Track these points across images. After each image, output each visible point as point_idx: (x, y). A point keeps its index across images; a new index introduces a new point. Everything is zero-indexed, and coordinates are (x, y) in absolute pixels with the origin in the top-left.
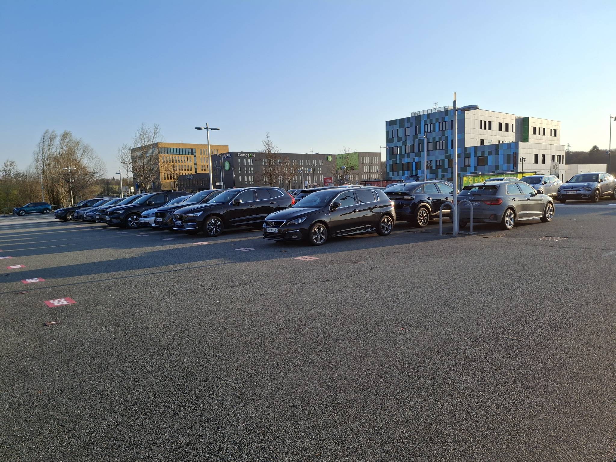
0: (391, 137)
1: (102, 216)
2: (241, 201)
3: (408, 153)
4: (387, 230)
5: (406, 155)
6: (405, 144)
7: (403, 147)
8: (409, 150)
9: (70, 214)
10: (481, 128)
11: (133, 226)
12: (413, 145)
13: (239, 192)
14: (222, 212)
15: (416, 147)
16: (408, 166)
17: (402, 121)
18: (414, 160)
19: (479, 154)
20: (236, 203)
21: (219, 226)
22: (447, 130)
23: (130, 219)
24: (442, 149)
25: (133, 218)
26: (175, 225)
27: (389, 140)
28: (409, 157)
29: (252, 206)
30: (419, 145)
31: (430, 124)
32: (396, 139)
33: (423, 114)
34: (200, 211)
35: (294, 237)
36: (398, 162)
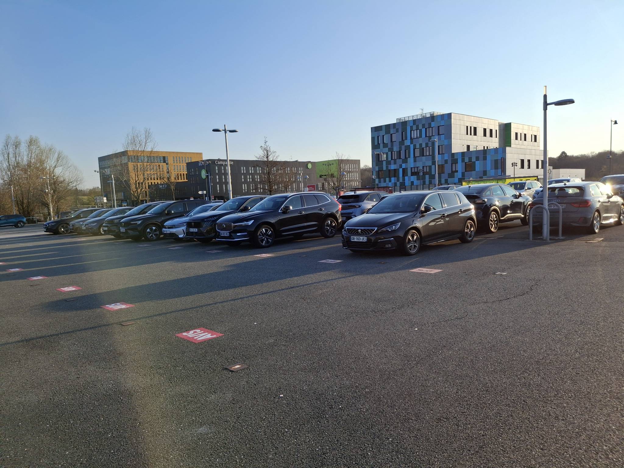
0: (376, 143)
1: (111, 228)
2: (291, 208)
3: (395, 160)
4: (470, 237)
5: (392, 161)
6: (391, 150)
7: (390, 153)
8: (395, 156)
9: (63, 227)
10: (467, 134)
11: (152, 237)
12: (400, 151)
14: (273, 221)
15: (403, 153)
16: (395, 173)
17: (388, 127)
18: (401, 166)
19: (467, 160)
20: (286, 210)
21: (270, 236)
22: (434, 136)
23: (148, 230)
24: (429, 155)
26: (219, 235)
27: (375, 146)
28: (395, 163)
29: (301, 213)
30: (405, 151)
31: (417, 130)
32: (381, 145)
33: (408, 120)
34: (251, 219)
35: (387, 246)
36: (385, 168)
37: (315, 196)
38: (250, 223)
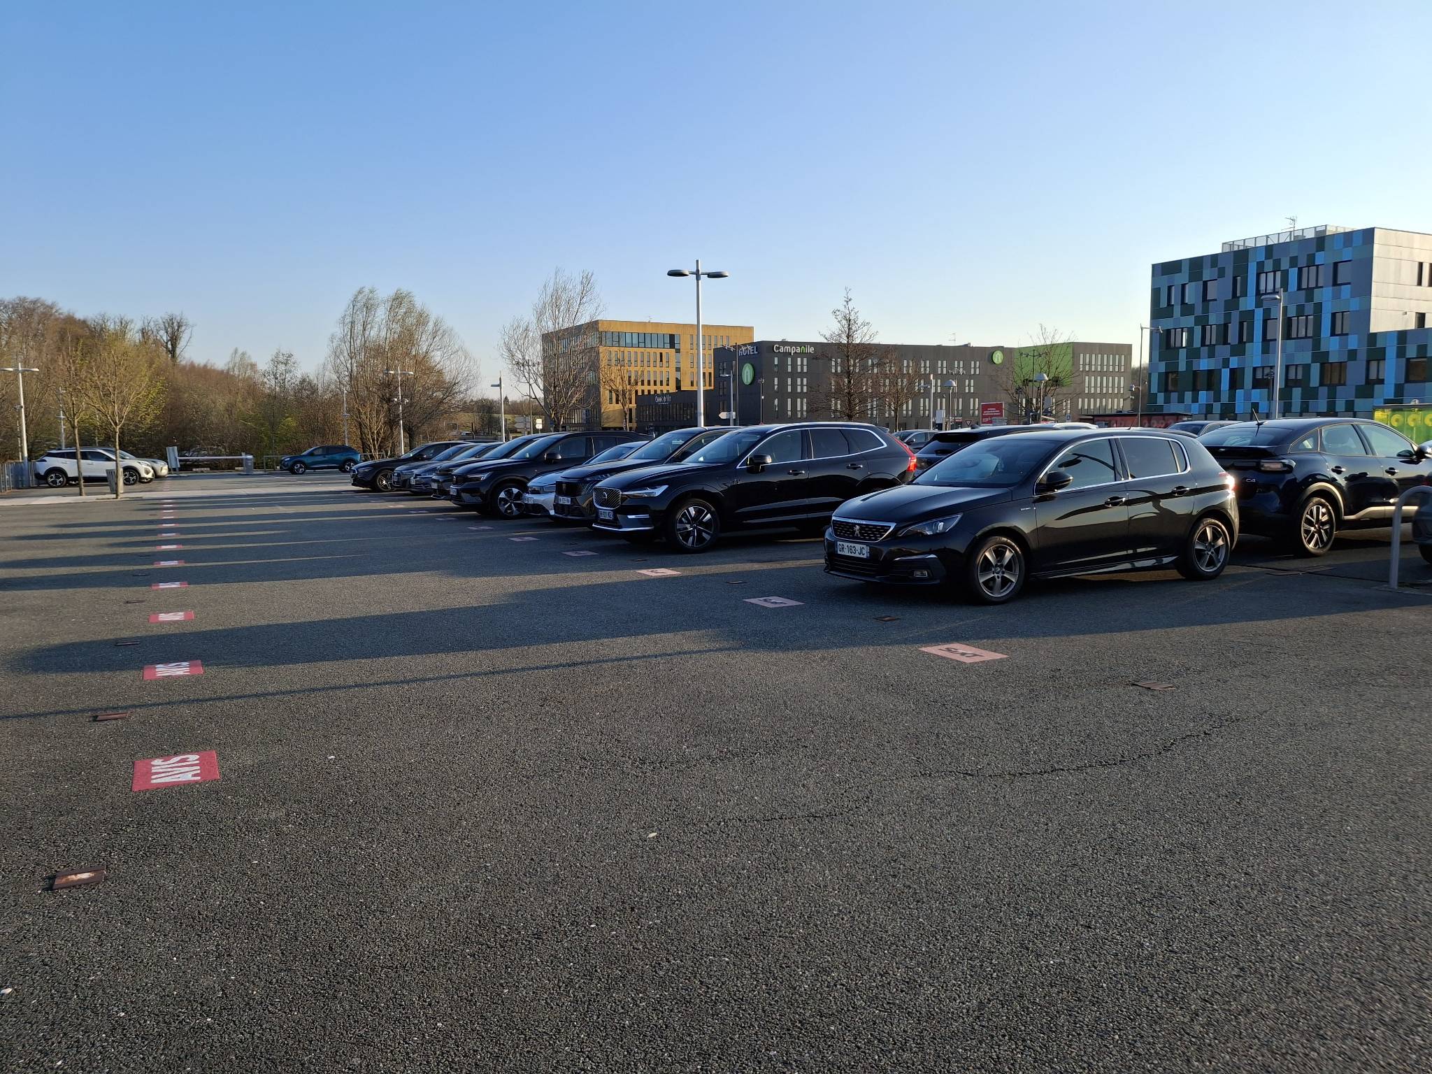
0: (1164, 304)
1: (444, 484)
2: (769, 460)
3: (1212, 347)
4: (1211, 563)
5: (1205, 350)
6: (1203, 322)
7: (1198, 330)
8: (1212, 337)
9: (385, 476)
10: (1420, 283)
11: (509, 511)
12: (1226, 326)
13: (764, 435)
14: (716, 488)
15: (1233, 330)
16: (1211, 380)
17: (1196, 264)
18: (1226, 363)
19: (1412, 352)
20: (756, 465)
21: (707, 525)
22: (1322, 287)
23: (502, 495)
24: (1306, 337)
25: (509, 493)
26: (597, 516)
27: (1159, 311)
28: (1211, 355)
29: (797, 474)
30: (1241, 324)
31: (1274, 272)
32: (1177, 310)
33: (1254, 246)
34: (661, 484)
35: (918, 574)
36: (1182, 367)
37: (844, 434)
38: (658, 491)
